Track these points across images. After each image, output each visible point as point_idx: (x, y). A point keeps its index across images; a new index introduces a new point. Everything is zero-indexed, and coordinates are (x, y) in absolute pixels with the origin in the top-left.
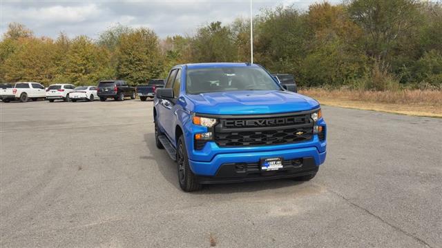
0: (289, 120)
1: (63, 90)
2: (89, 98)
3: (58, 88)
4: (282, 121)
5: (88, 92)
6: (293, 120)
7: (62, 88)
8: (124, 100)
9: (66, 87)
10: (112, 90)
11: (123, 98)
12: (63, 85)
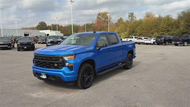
0: (50, 58)
1: (143, 40)
2: (152, 43)
3: (141, 39)
4: (47, 59)
5: (152, 41)
6: (52, 59)
7: (143, 39)
8: (168, 45)
9: (144, 38)
10: (162, 40)
11: (167, 44)
12: (143, 38)
